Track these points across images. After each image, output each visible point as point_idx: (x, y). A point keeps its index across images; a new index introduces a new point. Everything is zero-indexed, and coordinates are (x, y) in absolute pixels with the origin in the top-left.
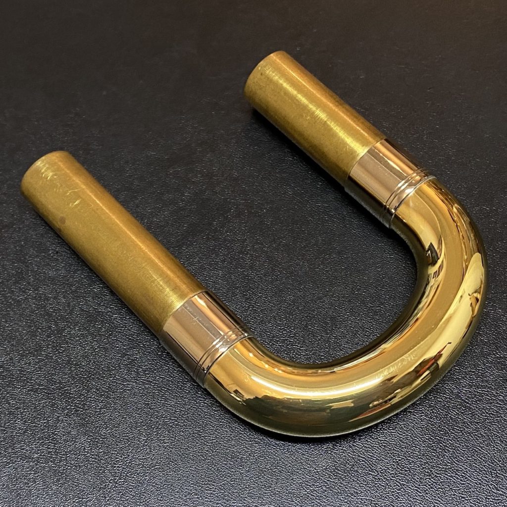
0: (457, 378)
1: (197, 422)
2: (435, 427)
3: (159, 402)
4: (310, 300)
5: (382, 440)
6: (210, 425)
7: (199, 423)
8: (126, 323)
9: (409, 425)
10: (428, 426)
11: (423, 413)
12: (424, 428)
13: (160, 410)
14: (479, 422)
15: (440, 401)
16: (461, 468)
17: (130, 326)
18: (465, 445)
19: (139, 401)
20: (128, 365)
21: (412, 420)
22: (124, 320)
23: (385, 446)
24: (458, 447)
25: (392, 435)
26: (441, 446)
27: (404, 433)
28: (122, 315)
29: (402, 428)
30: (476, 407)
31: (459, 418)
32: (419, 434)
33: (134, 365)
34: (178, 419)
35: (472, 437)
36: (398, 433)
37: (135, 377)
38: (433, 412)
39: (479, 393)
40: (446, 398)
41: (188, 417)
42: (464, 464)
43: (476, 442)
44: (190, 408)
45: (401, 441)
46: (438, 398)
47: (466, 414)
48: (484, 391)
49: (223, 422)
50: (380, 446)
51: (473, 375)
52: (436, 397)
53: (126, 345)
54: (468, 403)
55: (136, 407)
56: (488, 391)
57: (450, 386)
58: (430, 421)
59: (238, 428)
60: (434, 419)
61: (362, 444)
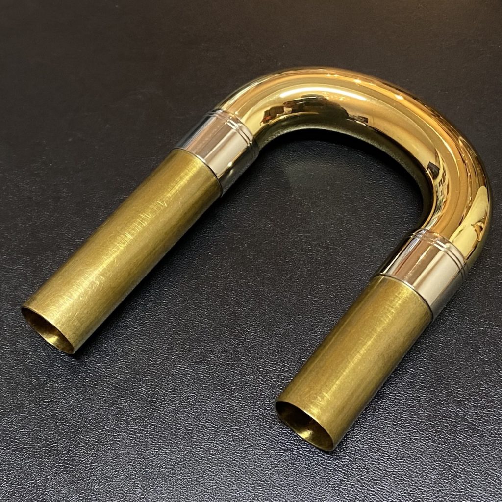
0: (461, 400)
1: (195, 469)
2: (444, 453)
3: (153, 451)
4: (301, 332)
5: (391, 471)
6: (209, 471)
7: (197, 470)
8: (111, 371)
9: (416, 452)
10: (436, 452)
11: (430, 439)
12: (432, 455)
13: (154, 459)
14: (489, 444)
15: (446, 426)
16: (475, 493)
17: (116, 373)
18: (477, 469)
19: (132, 452)
20: (117, 415)
21: (419, 447)
22: (109, 368)
23: (394, 477)
24: (470, 471)
25: (400, 465)
26: (452, 472)
27: (413, 462)
28: (106, 363)
29: (410, 457)
30: (485, 429)
31: (468, 442)
32: (429, 461)
33: (123, 414)
34: (174, 467)
35: (483, 460)
36: (407, 463)
37: (125, 427)
38: (440, 438)
39: (485, 413)
40: (452, 422)
41: (184, 464)
42: (478, 489)
43: (488, 465)
44: (186, 455)
45: (410, 470)
46: (444, 422)
47: (475, 437)
48: (490, 411)
49: (222, 466)
50: (389, 478)
51: (477, 396)
52: (441, 421)
53: (112, 394)
54: (475, 425)
55: (129, 459)
56: (494, 411)
57: (455, 409)
58: (438, 447)
59: (238, 472)
60: (442, 444)
61: (371, 477)
